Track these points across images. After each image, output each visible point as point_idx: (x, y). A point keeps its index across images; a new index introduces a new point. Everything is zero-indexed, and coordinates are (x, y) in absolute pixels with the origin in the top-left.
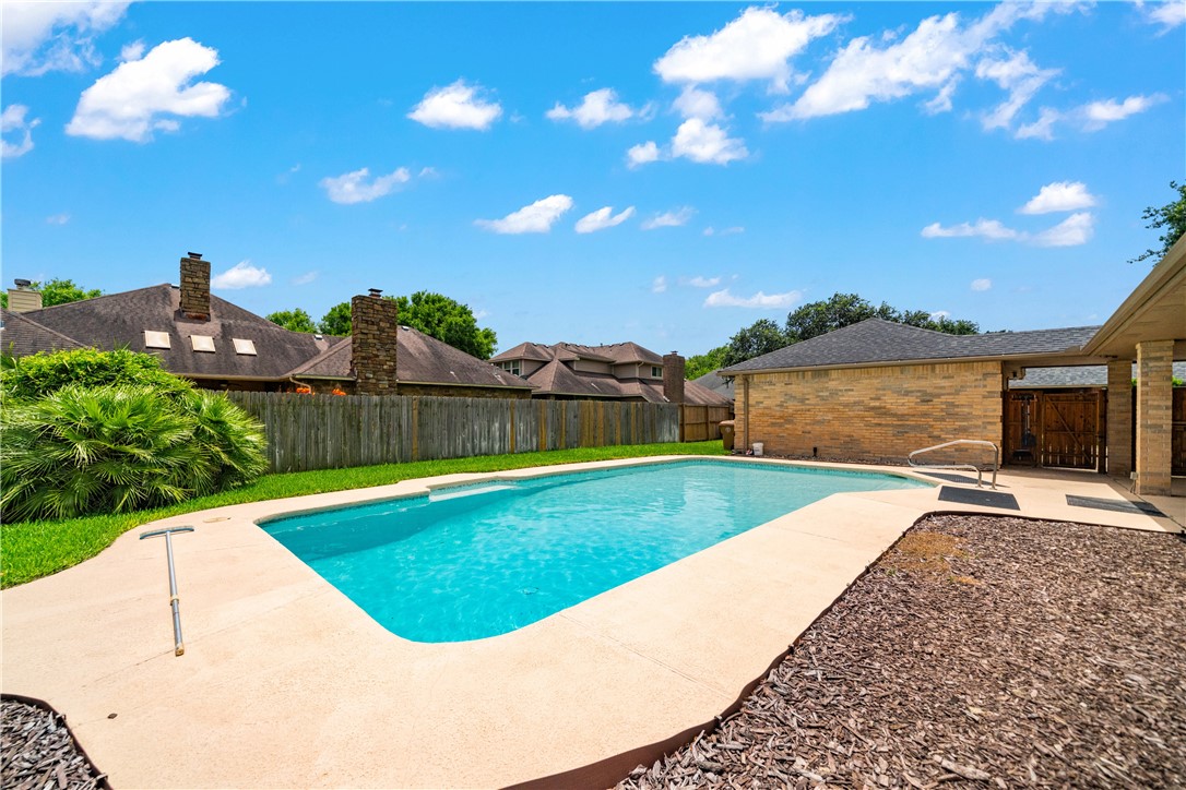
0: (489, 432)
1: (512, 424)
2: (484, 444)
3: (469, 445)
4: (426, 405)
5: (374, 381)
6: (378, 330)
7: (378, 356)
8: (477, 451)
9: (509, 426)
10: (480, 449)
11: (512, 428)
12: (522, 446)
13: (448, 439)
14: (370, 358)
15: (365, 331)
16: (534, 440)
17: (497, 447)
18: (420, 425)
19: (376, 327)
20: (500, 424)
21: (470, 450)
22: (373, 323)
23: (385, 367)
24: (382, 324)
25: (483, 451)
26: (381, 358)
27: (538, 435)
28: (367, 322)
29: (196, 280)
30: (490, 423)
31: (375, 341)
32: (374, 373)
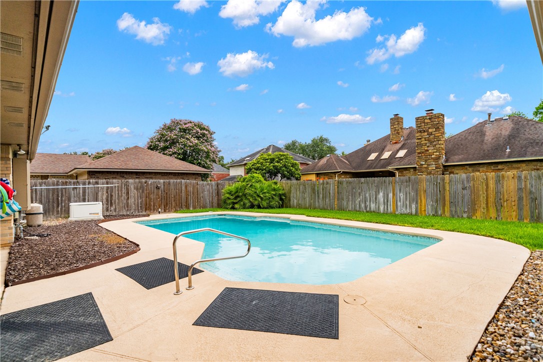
0: (376, 198)
1: (394, 194)
2: (373, 206)
3: (363, 205)
4: (341, 183)
5: (426, 166)
6: (428, 134)
7: (428, 150)
8: (368, 209)
9: (391, 195)
10: (370, 208)
11: (393, 197)
12: (401, 210)
13: (352, 201)
14: (423, 153)
15: (419, 137)
16: (414, 206)
17: (382, 208)
18: (338, 193)
19: (426, 133)
20: (384, 193)
21: (364, 208)
22: (424, 132)
23: (433, 156)
24: (430, 130)
25: (372, 209)
26: (430, 151)
27: (417, 203)
28: (420, 132)
29: (395, 126)
30: (377, 193)
31: (426, 142)
32: (426, 161)
